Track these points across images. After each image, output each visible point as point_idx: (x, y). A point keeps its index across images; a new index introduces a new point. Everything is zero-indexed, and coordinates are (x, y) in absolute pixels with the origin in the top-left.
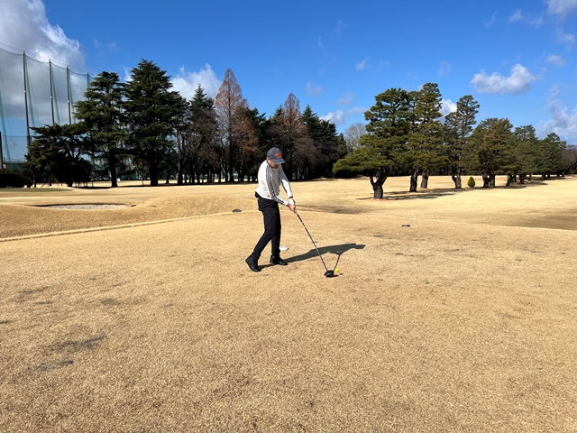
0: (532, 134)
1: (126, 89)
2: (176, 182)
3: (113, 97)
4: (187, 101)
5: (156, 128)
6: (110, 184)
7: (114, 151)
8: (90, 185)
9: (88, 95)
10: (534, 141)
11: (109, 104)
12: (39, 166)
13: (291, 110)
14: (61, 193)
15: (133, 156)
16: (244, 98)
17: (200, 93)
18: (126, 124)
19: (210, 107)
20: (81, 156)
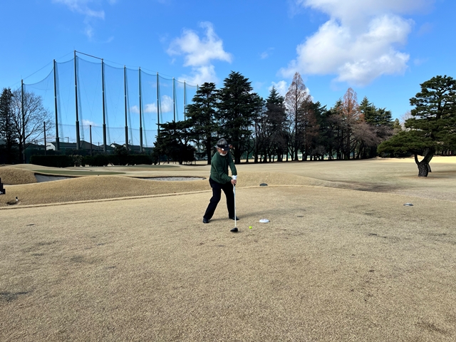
1: (220, 94)
2: (254, 161)
3: (211, 100)
4: (264, 99)
5: (239, 121)
6: (206, 162)
7: (210, 139)
8: (193, 163)
9: (194, 100)
11: (208, 105)
12: (162, 150)
13: (350, 101)
14: (174, 169)
16: (308, 94)
17: (274, 93)
18: (219, 119)
19: (281, 102)
20: (188, 143)
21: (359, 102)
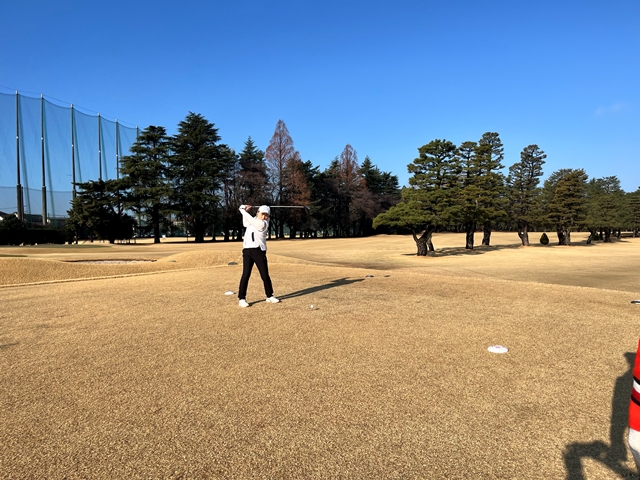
0: (616, 187)
1: (173, 143)
2: (223, 239)
3: (159, 151)
4: (237, 154)
5: (202, 182)
6: (152, 240)
7: (157, 207)
8: (132, 241)
9: (134, 150)
10: (620, 193)
11: (155, 157)
12: (80, 222)
14: (101, 250)
15: (177, 212)
16: (296, 150)
17: (250, 146)
18: (172, 177)
19: (261, 160)
20: (124, 212)
21: (360, 163)
